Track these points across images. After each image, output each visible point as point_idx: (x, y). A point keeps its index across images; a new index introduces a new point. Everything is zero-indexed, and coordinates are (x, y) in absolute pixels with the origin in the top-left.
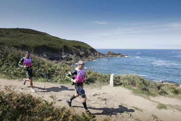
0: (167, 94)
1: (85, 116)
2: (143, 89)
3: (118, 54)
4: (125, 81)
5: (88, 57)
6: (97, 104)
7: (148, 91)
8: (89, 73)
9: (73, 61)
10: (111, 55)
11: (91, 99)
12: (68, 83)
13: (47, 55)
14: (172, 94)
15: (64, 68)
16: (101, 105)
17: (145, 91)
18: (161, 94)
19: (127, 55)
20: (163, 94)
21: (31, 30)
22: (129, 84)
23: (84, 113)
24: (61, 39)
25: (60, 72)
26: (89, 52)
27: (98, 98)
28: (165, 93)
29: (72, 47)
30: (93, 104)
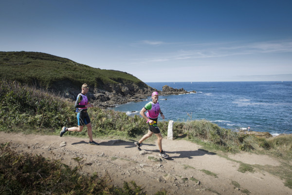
0: (253, 149)
1: (128, 188)
2: (218, 143)
3: (181, 91)
4: (190, 131)
5: (134, 95)
6: (148, 168)
7: (225, 145)
8: (136, 120)
9: (111, 102)
10: (170, 92)
11: (138, 161)
12: (102, 137)
13: (70, 93)
14: (261, 149)
15: (97, 112)
16: (155, 170)
17: (221, 145)
18: (245, 149)
19: (193, 92)
20: (248, 149)
21: (45, 54)
22: (196, 136)
23: (127, 183)
24: (93, 68)
26: (136, 87)
27: (149, 158)
28: (251, 148)
29: (110, 80)
30: (141, 167)
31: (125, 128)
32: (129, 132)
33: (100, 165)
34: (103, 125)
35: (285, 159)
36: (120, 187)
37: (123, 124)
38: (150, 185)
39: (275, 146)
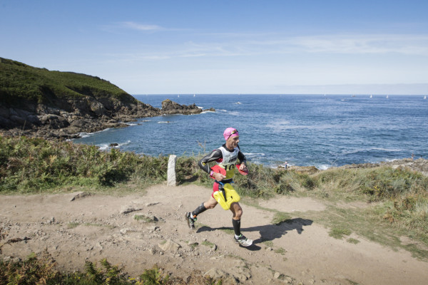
0: (292, 190)
1: (93, 271)
2: (245, 186)
3: (191, 108)
5: (113, 116)
6: (133, 234)
7: (254, 188)
8: (113, 157)
9: (71, 129)
10: (174, 111)
11: (117, 224)
12: (51, 190)
14: (303, 189)
15: (38, 147)
16: (146, 235)
17: (249, 188)
18: (282, 191)
19: (211, 110)
20: (286, 191)
23: (91, 264)
24: (33, 68)
25: (27, 161)
26: (117, 102)
27: (136, 218)
28: (290, 188)
29: (67, 90)
30: (123, 234)
31: (94, 172)
32: (101, 178)
33: (45, 240)
34: (53, 168)
35: (332, 200)
36: (83, 272)
37: (90, 165)
38: (137, 261)
39: (321, 184)
